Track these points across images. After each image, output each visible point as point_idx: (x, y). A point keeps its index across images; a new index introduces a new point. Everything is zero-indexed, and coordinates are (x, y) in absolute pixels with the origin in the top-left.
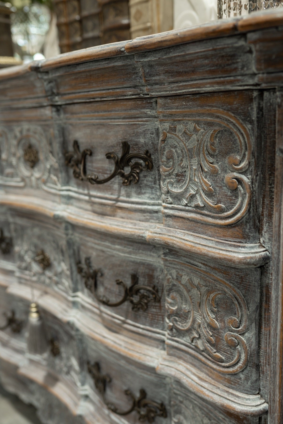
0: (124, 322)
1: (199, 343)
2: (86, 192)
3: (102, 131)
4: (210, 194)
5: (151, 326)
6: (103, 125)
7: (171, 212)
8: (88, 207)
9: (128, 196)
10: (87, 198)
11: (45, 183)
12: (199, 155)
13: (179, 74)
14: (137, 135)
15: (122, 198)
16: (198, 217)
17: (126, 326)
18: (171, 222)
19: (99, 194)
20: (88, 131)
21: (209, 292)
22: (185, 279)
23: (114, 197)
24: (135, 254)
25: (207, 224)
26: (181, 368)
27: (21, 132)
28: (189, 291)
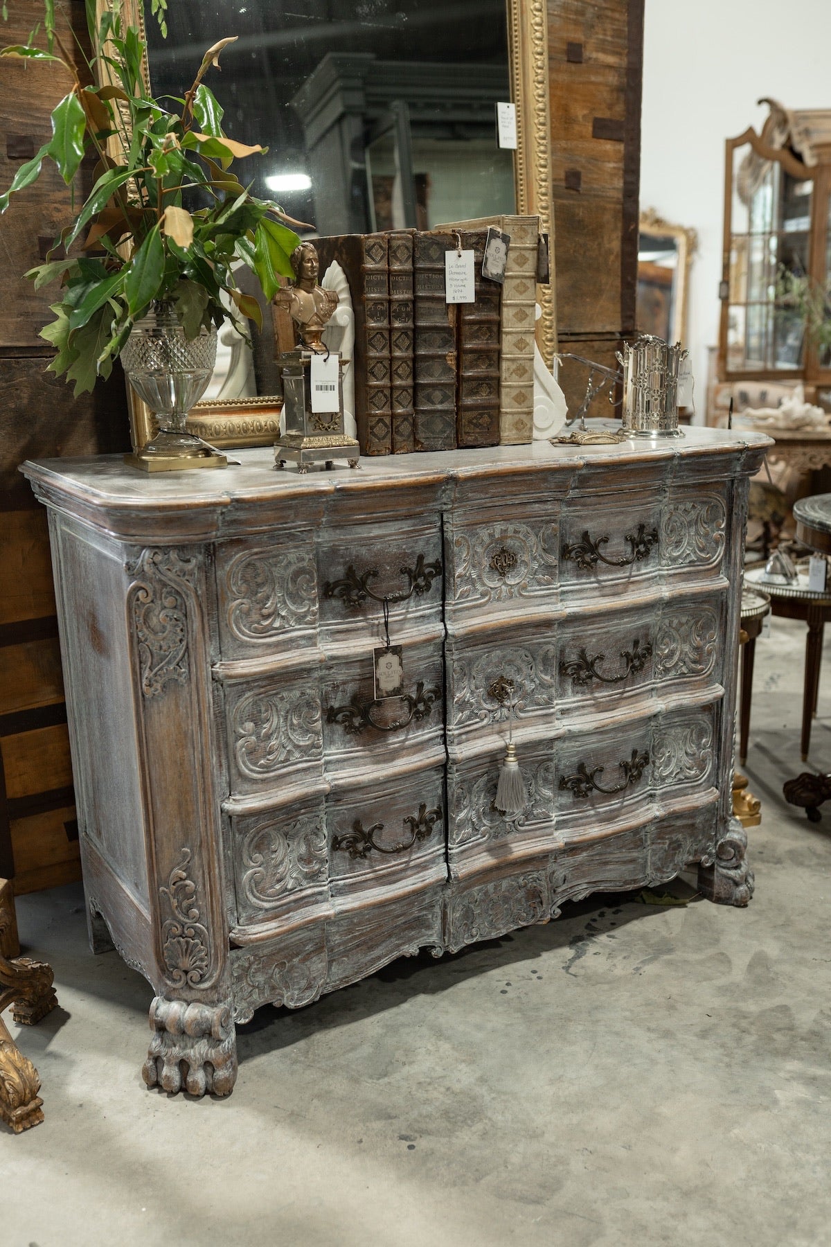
0: (622, 693)
1: (685, 670)
2: (593, 579)
3: (621, 518)
4: (702, 550)
5: (644, 681)
6: (622, 512)
7: (672, 572)
8: (596, 593)
9: (638, 570)
10: (596, 585)
11: (524, 588)
12: (696, 524)
13: (698, 471)
14: (649, 517)
15: (633, 573)
16: (691, 569)
17: (626, 695)
18: (671, 580)
19: (611, 577)
20: (604, 520)
21: (696, 623)
22: (676, 621)
23: (627, 574)
24: (641, 619)
25: (699, 572)
26: (674, 698)
27: (491, 535)
28: (678, 631)
